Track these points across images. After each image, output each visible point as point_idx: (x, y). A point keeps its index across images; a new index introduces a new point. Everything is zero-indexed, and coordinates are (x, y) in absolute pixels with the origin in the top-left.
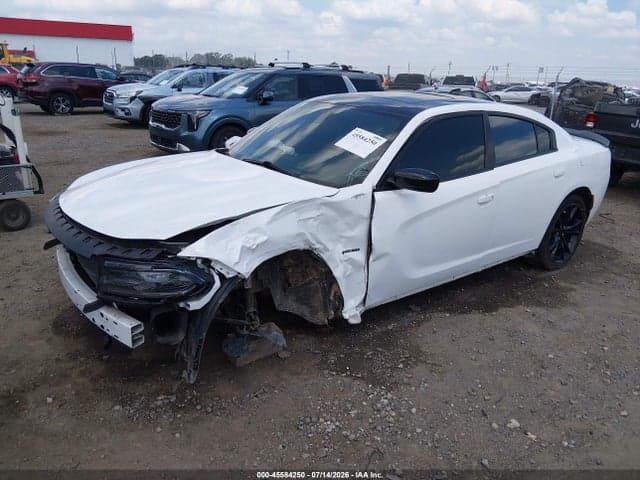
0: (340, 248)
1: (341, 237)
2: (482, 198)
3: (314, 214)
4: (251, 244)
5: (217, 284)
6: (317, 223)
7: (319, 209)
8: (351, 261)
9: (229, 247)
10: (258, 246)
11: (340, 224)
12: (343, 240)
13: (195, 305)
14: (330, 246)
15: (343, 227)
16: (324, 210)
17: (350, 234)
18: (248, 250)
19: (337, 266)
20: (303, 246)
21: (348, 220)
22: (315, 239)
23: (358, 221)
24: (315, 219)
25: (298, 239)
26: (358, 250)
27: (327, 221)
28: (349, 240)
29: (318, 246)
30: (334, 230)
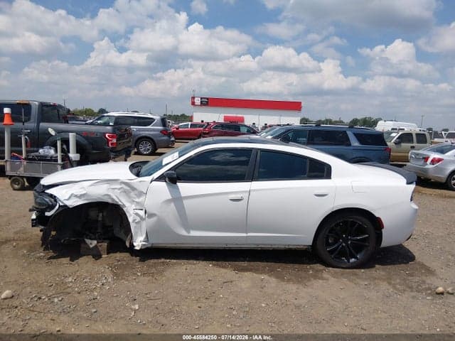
0: (134, 206)
1: (134, 201)
2: (233, 196)
3: (119, 186)
4: (79, 194)
5: (57, 207)
6: (119, 191)
7: (121, 184)
8: (137, 214)
9: (67, 193)
10: (81, 195)
11: (132, 194)
12: (134, 203)
13: (48, 214)
14: (127, 204)
15: (134, 196)
16: (123, 186)
17: (137, 200)
18: (76, 196)
19: (131, 215)
20: (110, 201)
21: (136, 192)
22: (118, 198)
23: (141, 194)
24: (119, 189)
25: (106, 197)
26: (142, 210)
27: (125, 192)
28: (137, 203)
29: (120, 203)
30: (130, 197)
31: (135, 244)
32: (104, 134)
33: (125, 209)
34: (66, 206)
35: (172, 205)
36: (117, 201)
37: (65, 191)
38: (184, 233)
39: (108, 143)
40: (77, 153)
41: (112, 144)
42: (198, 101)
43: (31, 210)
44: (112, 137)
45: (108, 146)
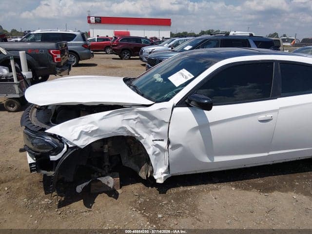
0: (152, 137)
1: (153, 132)
2: (262, 117)
3: (134, 116)
4: (89, 130)
6: (135, 122)
7: (136, 114)
8: (157, 146)
9: (75, 130)
10: (92, 131)
11: (151, 124)
12: (153, 133)
13: (53, 158)
14: (144, 135)
15: (153, 126)
16: (139, 115)
17: (157, 130)
18: (87, 133)
19: (150, 148)
20: (125, 134)
21: (156, 122)
22: (135, 131)
23: (161, 123)
24: (134, 120)
25: (120, 130)
26: (163, 140)
27: (142, 122)
28: (157, 133)
29: (136, 135)
30: (147, 127)
31: (155, 177)
32: (49, 50)
33: (142, 141)
34: (76, 147)
35: (198, 132)
36: (133, 132)
37: (71, 128)
38: (207, 160)
39: (53, 59)
40: (29, 71)
41: (57, 59)
42: (93, 20)
43: (21, 150)
44: (57, 53)
45: (54, 61)
